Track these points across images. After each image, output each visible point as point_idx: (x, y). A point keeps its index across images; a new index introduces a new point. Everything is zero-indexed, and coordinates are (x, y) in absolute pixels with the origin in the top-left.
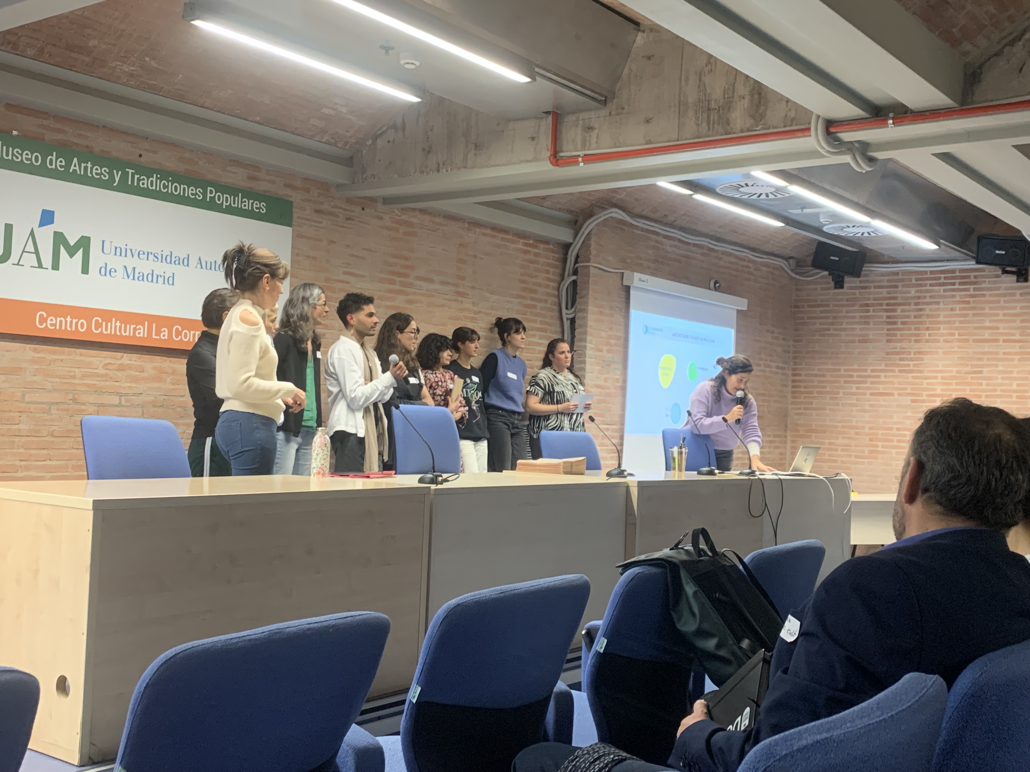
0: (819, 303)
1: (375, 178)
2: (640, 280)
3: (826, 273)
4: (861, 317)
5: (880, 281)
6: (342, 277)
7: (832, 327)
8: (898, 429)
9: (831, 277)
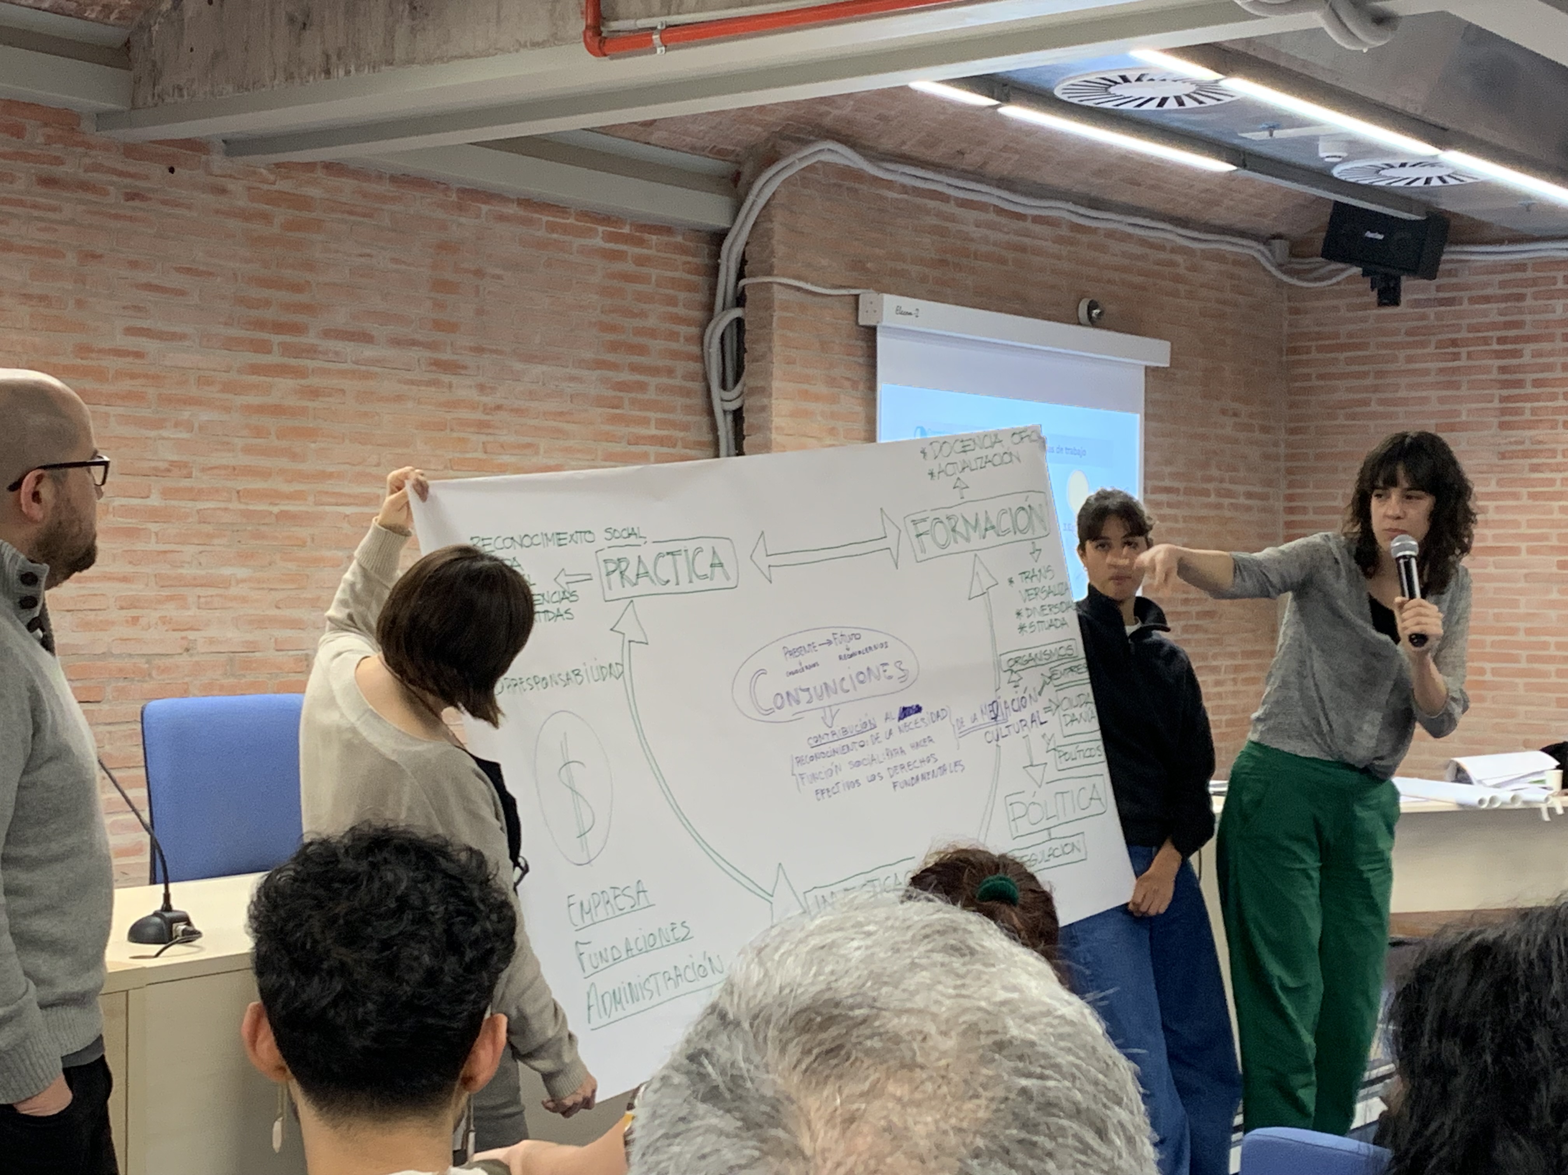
0: (1343, 340)
1: (182, 96)
2: (899, 311)
3: (1356, 270)
4: (1441, 371)
5: (1485, 285)
6: (123, 341)
7: (1375, 396)
8: (1529, 632)
9: (1368, 280)
